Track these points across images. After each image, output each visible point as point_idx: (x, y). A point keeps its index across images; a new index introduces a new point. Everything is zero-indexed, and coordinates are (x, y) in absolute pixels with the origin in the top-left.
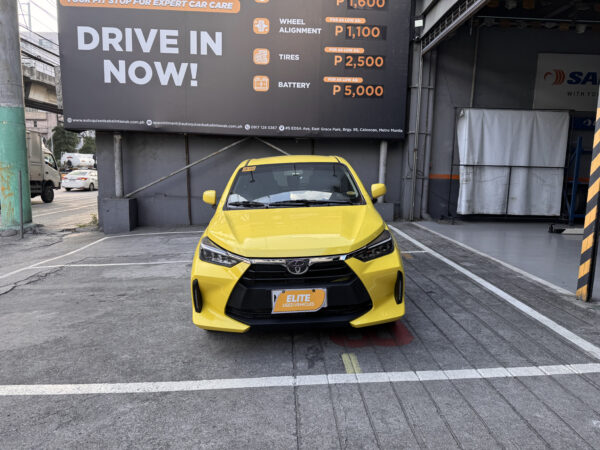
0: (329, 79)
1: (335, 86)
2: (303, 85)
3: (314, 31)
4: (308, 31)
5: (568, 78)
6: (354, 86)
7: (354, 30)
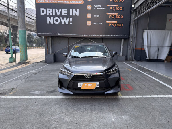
1: (109, 24)
3: (104, 9)
7: (115, 8)
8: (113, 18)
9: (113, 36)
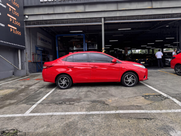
0: (9, 26)
1: (11, 29)
2: (3, 25)
3: (4, 6)
4: (2, 5)
5: (41, 39)
6: (15, 30)
7: (14, 12)
8: (13, 22)
9: (15, 45)
